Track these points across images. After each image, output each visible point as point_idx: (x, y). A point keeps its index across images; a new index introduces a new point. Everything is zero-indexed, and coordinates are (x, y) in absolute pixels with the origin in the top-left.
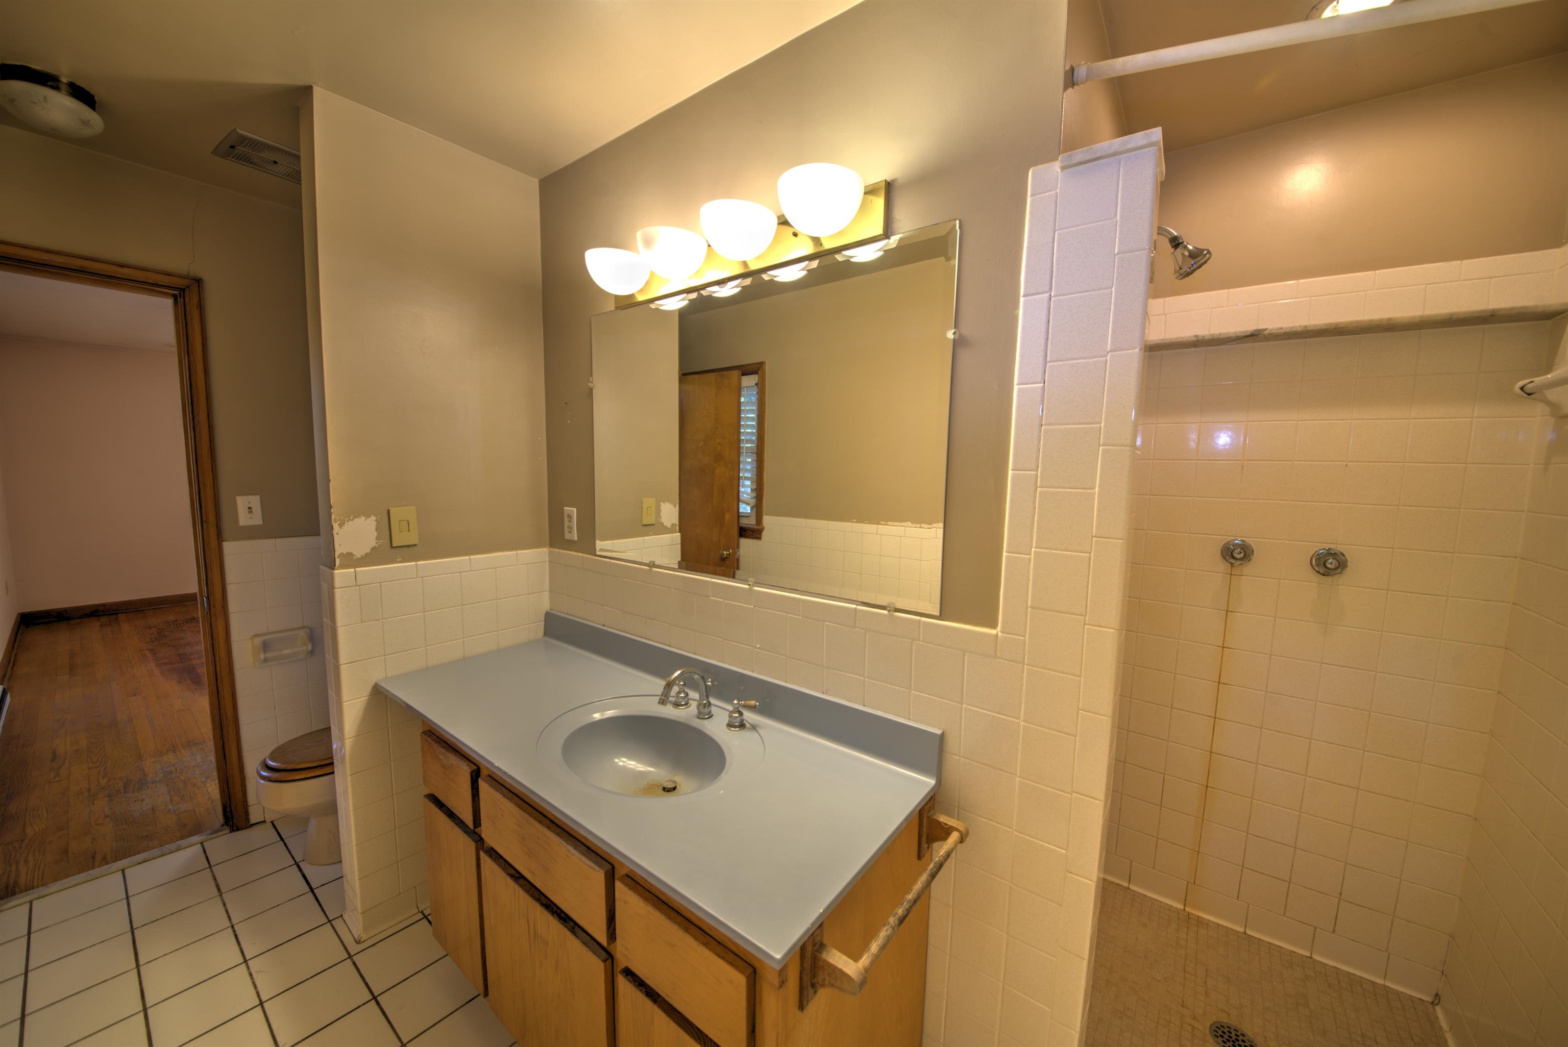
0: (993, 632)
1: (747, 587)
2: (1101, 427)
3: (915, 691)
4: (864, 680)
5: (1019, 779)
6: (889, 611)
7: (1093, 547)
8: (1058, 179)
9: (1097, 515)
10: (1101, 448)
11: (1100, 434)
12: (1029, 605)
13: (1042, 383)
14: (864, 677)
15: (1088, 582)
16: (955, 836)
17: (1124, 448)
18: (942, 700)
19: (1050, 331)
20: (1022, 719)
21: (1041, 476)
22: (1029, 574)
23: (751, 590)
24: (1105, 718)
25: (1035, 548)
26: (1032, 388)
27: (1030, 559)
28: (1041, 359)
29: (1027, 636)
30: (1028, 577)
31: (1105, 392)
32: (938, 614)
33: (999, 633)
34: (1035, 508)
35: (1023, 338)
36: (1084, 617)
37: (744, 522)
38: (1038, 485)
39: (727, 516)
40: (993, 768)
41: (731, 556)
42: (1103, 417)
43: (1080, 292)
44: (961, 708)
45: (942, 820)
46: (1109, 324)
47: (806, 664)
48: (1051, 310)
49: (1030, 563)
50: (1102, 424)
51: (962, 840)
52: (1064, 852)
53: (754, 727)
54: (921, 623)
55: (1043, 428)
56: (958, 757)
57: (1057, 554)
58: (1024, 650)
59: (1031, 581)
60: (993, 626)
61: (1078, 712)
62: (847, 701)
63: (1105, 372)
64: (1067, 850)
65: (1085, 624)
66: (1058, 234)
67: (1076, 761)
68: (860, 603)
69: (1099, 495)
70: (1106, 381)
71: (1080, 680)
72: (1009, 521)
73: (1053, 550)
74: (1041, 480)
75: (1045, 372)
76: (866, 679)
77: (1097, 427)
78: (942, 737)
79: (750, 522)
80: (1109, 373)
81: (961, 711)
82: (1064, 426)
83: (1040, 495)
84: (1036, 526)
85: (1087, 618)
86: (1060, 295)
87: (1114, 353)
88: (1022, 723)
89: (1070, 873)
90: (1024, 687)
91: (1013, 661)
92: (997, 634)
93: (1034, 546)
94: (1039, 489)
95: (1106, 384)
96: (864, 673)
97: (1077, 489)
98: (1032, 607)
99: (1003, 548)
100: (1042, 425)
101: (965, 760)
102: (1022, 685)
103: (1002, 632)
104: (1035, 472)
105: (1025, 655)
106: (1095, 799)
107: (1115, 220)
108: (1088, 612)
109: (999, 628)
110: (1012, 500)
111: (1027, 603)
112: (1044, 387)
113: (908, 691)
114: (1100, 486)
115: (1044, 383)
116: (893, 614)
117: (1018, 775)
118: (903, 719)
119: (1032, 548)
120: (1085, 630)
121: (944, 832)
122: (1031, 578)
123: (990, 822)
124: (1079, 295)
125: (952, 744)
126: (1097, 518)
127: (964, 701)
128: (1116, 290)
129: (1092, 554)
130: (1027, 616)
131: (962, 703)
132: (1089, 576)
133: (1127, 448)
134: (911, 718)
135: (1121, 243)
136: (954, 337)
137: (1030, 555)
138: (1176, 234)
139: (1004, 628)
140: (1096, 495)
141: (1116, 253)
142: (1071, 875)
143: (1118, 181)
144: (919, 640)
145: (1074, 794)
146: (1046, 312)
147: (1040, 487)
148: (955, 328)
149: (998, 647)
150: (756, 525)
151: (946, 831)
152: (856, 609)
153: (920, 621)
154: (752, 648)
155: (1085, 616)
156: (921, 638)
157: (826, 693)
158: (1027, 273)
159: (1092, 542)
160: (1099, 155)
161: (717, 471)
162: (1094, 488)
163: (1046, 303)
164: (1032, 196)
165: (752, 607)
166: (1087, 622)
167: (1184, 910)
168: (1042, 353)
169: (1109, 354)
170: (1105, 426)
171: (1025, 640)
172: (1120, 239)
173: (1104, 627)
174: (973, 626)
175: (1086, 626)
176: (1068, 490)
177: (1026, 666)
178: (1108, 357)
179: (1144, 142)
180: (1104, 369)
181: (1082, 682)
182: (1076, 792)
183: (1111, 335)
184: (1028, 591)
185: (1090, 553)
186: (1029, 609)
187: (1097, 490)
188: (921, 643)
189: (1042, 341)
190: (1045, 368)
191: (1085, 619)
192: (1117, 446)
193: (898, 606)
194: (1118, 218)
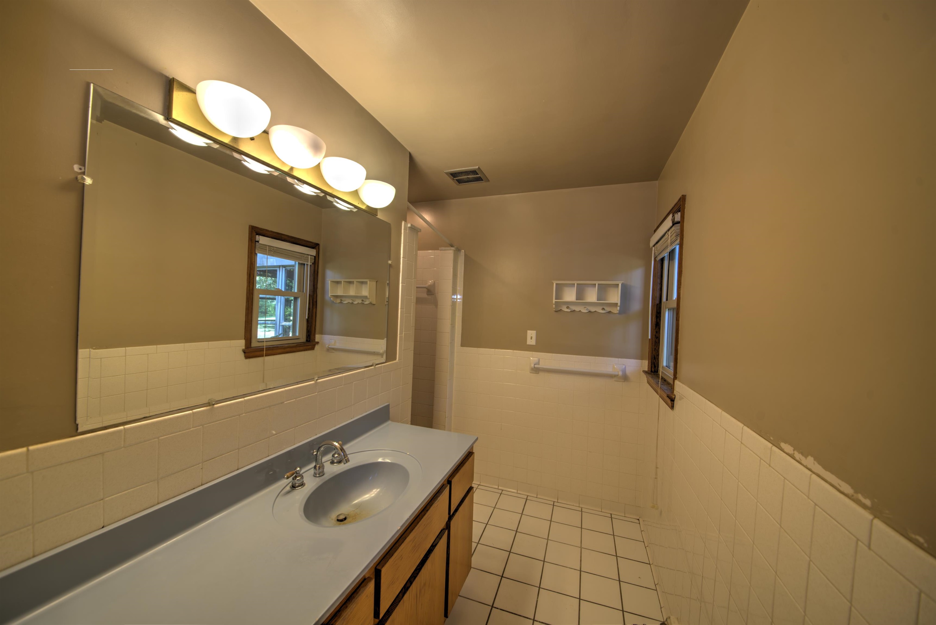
0: (396, 361)
3: (381, 393)
6: (374, 366)
20: (401, 385)
23: (316, 383)
25: (404, 332)
32: (385, 361)
68: (365, 367)
118: (381, 406)
131: (391, 389)
144: (382, 373)
148: (391, 260)
165: (317, 393)
169: (413, 279)
174: (393, 361)
177: (402, 369)
186: (403, 351)
193: (376, 363)
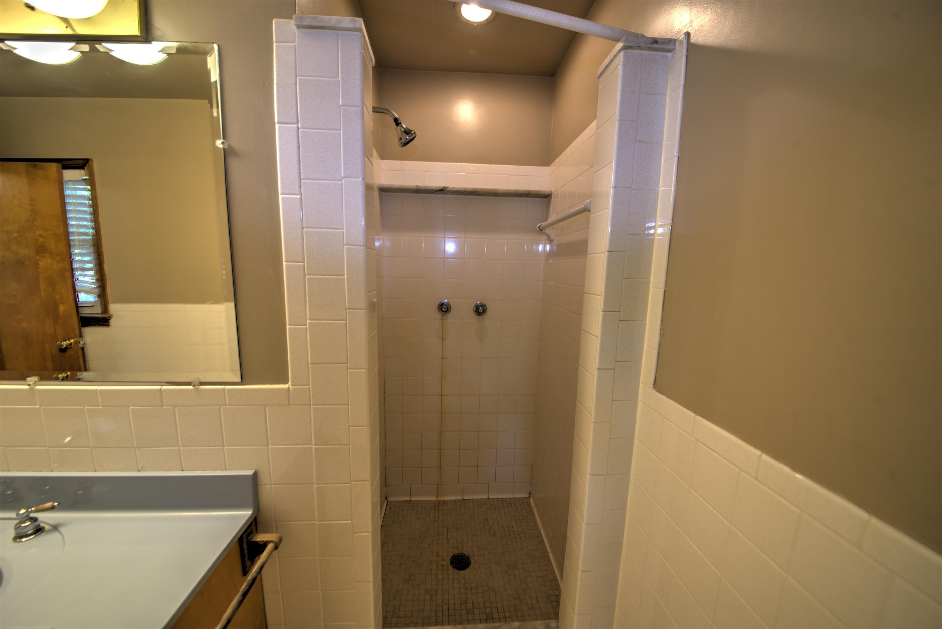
0: (285, 386)
1: (26, 387)
2: (343, 231)
3: (227, 446)
4: (179, 449)
5: (316, 485)
6: (194, 386)
7: (347, 316)
8: (295, 34)
9: (347, 294)
10: (345, 247)
11: (344, 237)
12: (310, 362)
13: (299, 195)
14: (178, 446)
15: (347, 340)
16: (270, 547)
17: (359, 247)
18: (251, 447)
19: (301, 155)
20: (313, 444)
21: (307, 266)
22: (307, 340)
23: (32, 390)
24: (365, 427)
25: (309, 320)
26: (292, 198)
27: (306, 328)
28: (297, 176)
29: (311, 384)
30: (307, 342)
31: (344, 207)
32: (239, 380)
33: (290, 387)
34: (306, 291)
35: (281, 158)
36: (346, 365)
37: (86, 312)
38: (306, 273)
39: (62, 308)
40: (297, 484)
41: (72, 346)
42: (344, 225)
43: (319, 129)
44: (268, 449)
45: (259, 540)
46: (341, 157)
47: (116, 449)
48: (300, 139)
49: (307, 331)
50: (344, 230)
51: (276, 548)
52: (350, 521)
53: (55, 528)
54: (226, 390)
55: (304, 230)
56: (270, 486)
57: (324, 323)
58: (309, 395)
59: (309, 345)
60: (286, 382)
61: (349, 429)
62: (165, 471)
63: (342, 192)
64: (351, 520)
65: (348, 369)
66: (299, 79)
67: (351, 461)
68: (165, 384)
69: (347, 280)
70: (344, 199)
71: (348, 407)
72: (288, 301)
73: (322, 320)
74: (308, 270)
75: (301, 187)
76: (181, 448)
77: (341, 232)
78: (255, 476)
79: (97, 311)
80: (345, 193)
81: (268, 451)
82: (319, 230)
83: (308, 280)
84: (308, 304)
85: (348, 365)
86: (305, 128)
87: (346, 179)
88: (314, 446)
89: (356, 533)
90: (312, 421)
91: (303, 405)
92: (289, 387)
93: (308, 319)
94: (307, 276)
95: (344, 201)
96: (178, 444)
97: (333, 276)
98: (312, 363)
99: (286, 322)
100: (303, 228)
101: (275, 486)
102: (311, 420)
103: (292, 385)
104: (302, 264)
105: (310, 398)
106: (365, 481)
107: (338, 79)
108: (349, 361)
109: (290, 383)
110: (288, 285)
111: (308, 361)
112: (301, 197)
113: (222, 448)
114: (347, 274)
115: (301, 195)
116: (198, 388)
117: (315, 482)
118: (220, 472)
119: (307, 320)
120: (348, 373)
121: (261, 547)
122: (309, 342)
123: (299, 522)
124: (318, 130)
125: (264, 478)
126: (348, 295)
127: (270, 443)
128: (343, 132)
129: (347, 321)
130: (309, 370)
131: (268, 445)
132: (347, 336)
133: (361, 248)
134: (227, 469)
135: (343, 98)
136: (223, 146)
137: (306, 325)
138: (397, 117)
139: (293, 382)
140: (346, 280)
141: (341, 104)
142: (356, 534)
143: (338, 50)
144: (226, 405)
145: (353, 483)
146: (295, 139)
147: (308, 275)
148: (223, 139)
149: (291, 397)
150: (102, 313)
151: (263, 546)
152: (161, 389)
153: (224, 389)
154: (46, 448)
155: (347, 363)
156: (227, 403)
157: (142, 470)
158: (278, 105)
159: (346, 313)
160: (322, 24)
161: (41, 264)
162: (344, 275)
163: (295, 132)
164: (276, 42)
165: (38, 406)
166: (349, 367)
167: (437, 500)
168: (297, 171)
169: (343, 179)
170: (346, 231)
171: (309, 388)
172: (342, 95)
173: (360, 369)
174: (270, 385)
175: (349, 370)
176: (327, 277)
177: (312, 406)
178: (343, 182)
179: (350, 25)
180: (341, 189)
181: (349, 407)
182: (353, 481)
183: (343, 165)
184: (307, 352)
185: (346, 320)
186: (310, 365)
187: (346, 276)
188: (228, 407)
189: (296, 162)
190: (301, 184)
191: (347, 365)
192: (355, 246)
193: (202, 380)
194: (340, 78)
